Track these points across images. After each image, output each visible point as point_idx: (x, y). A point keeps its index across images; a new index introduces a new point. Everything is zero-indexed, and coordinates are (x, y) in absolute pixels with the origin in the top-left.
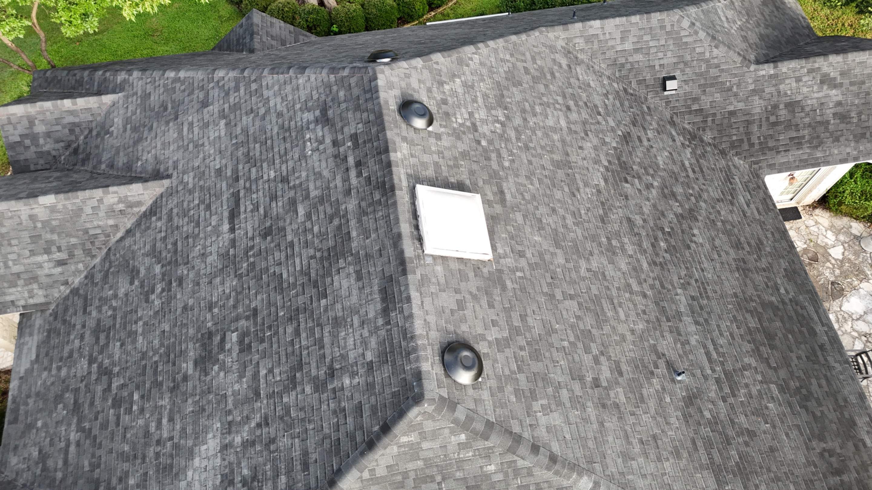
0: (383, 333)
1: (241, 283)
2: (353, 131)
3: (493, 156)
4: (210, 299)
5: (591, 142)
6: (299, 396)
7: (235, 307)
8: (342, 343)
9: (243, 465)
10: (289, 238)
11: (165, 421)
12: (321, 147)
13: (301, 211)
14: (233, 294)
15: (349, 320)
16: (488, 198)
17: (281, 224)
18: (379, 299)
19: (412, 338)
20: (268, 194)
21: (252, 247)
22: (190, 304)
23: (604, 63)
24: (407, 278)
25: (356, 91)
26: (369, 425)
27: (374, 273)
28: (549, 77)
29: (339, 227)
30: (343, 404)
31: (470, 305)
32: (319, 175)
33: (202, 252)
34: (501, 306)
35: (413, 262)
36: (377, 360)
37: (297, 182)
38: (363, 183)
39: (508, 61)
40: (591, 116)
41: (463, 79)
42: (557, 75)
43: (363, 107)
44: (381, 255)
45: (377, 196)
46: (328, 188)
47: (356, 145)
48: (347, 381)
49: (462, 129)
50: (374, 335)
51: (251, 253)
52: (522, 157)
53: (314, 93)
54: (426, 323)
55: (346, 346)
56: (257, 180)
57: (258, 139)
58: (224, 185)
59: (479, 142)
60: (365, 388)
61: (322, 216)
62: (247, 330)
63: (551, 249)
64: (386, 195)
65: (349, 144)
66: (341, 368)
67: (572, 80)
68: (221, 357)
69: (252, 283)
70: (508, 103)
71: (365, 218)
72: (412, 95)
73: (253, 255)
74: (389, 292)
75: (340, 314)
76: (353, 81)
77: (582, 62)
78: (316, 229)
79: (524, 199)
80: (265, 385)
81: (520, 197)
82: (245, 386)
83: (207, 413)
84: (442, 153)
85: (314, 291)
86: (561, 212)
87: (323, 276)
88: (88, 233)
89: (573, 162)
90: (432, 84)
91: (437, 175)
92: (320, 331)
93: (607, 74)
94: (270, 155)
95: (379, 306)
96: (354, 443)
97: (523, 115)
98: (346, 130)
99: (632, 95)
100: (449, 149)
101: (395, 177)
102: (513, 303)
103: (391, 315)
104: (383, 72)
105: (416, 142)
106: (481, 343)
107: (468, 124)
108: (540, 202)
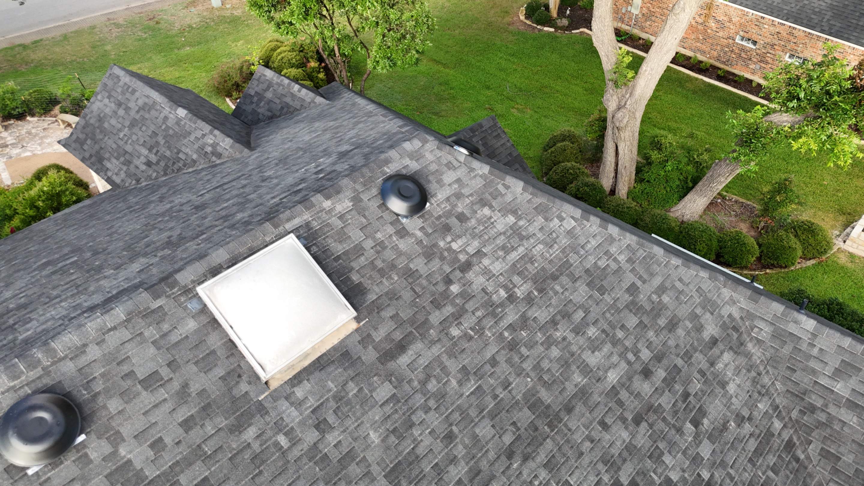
3: (449, 310)
5: (633, 436)
16: (374, 334)
23: (784, 384)
28: (662, 322)
31: (162, 394)
34: (198, 441)
35: (172, 288)
39: (615, 260)
40: (676, 413)
41: (521, 223)
42: (680, 332)
49: (446, 254)
52: (490, 347)
54: (82, 350)
59: (448, 281)
63: (375, 469)
65: (321, 176)
67: (698, 356)
70: (552, 289)
72: (429, 182)
77: (748, 355)
79: (424, 383)
81: (422, 376)
84: (384, 248)
86: (460, 451)
88: (178, 153)
89: (566, 425)
90: (471, 195)
91: (344, 257)
93: (778, 401)
97: (559, 317)
99: (797, 460)
100: (400, 254)
101: (288, 212)
102: (220, 456)
104: (424, 142)
105: (367, 214)
106: (104, 443)
107: (462, 257)
108: (443, 408)
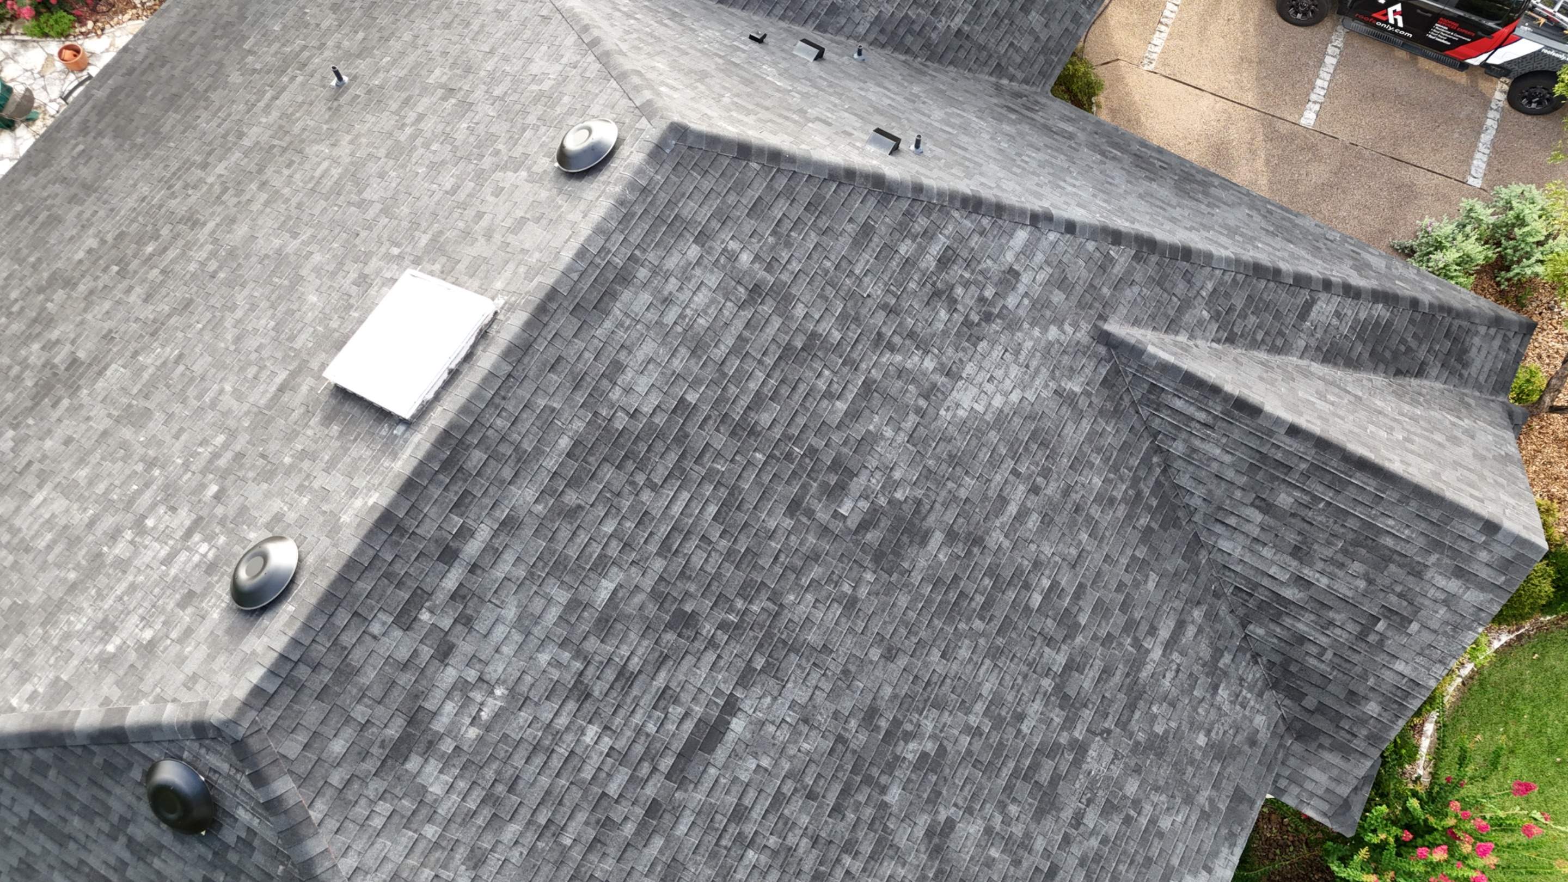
0: (652, 256)
1: (782, 583)
2: (398, 633)
3: (223, 461)
4: (843, 620)
5: (39, 449)
6: (817, 317)
7: (814, 557)
8: (713, 311)
9: (942, 327)
10: (658, 565)
11: (1013, 509)
12: (472, 675)
13: (605, 589)
14: (805, 581)
15: (679, 329)
17: (651, 609)
18: (618, 304)
19: (621, 202)
20: (629, 701)
21: (723, 626)
22: (879, 652)
24: (558, 281)
25: (313, 713)
26: (758, 179)
27: (591, 349)
29: (573, 483)
30: (771, 240)
31: (507, 223)
32: (525, 622)
33: (804, 729)
34: (466, 212)
35: (526, 303)
36: (688, 235)
37: (566, 656)
38: (474, 509)
41: (98, 649)
43: (333, 660)
44: (559, 359)
45: (477, 457)
46: (531, 575)
47: (419, 597)
48: (745, 258)
49: (218, 529)
50: (665, 268)
51: (732, 618)
52: (181, 447)
53: (377, 822)
54: (586, 212)
55: (713, 301)
56: (623, 758)
57: (556, 855)
58: (682, 829)
59: (219, 494)
60: (730, 223)
61: (583, 538)
62: (822, 494)
63: (312, 278)
64: (461, 441)
65: (425, 616)
66: (739, 283)
68: (882, 501)
69: (766, 562)
70: (79, 570)
71: (527, 446)
72: (230, 630)
73: (731, 610)
74: (595, 297)
75: (683, 351)
76: (292, 747)
78: (609, 528)
79: (261, 369)
80: (850, 386)
81: (262, 374)
82: (876, 418)
83: (949, 448)
84: (299, 487)
85: (692, 430)
86: (230, 333)
87: (661, 435)
89: (112, 417)
90: (166, 648)
92: (728, 363)
94: (563, 782)
95: (626, 295)
96: (792, 183)
97: (83, 534)
98: (403, 654)
100: (280, 493)
101: (419, 458)
103: (621, 264)
104: (226, 703)
105: (322, 519)
107: (196, 538)
108: (243, 358)
